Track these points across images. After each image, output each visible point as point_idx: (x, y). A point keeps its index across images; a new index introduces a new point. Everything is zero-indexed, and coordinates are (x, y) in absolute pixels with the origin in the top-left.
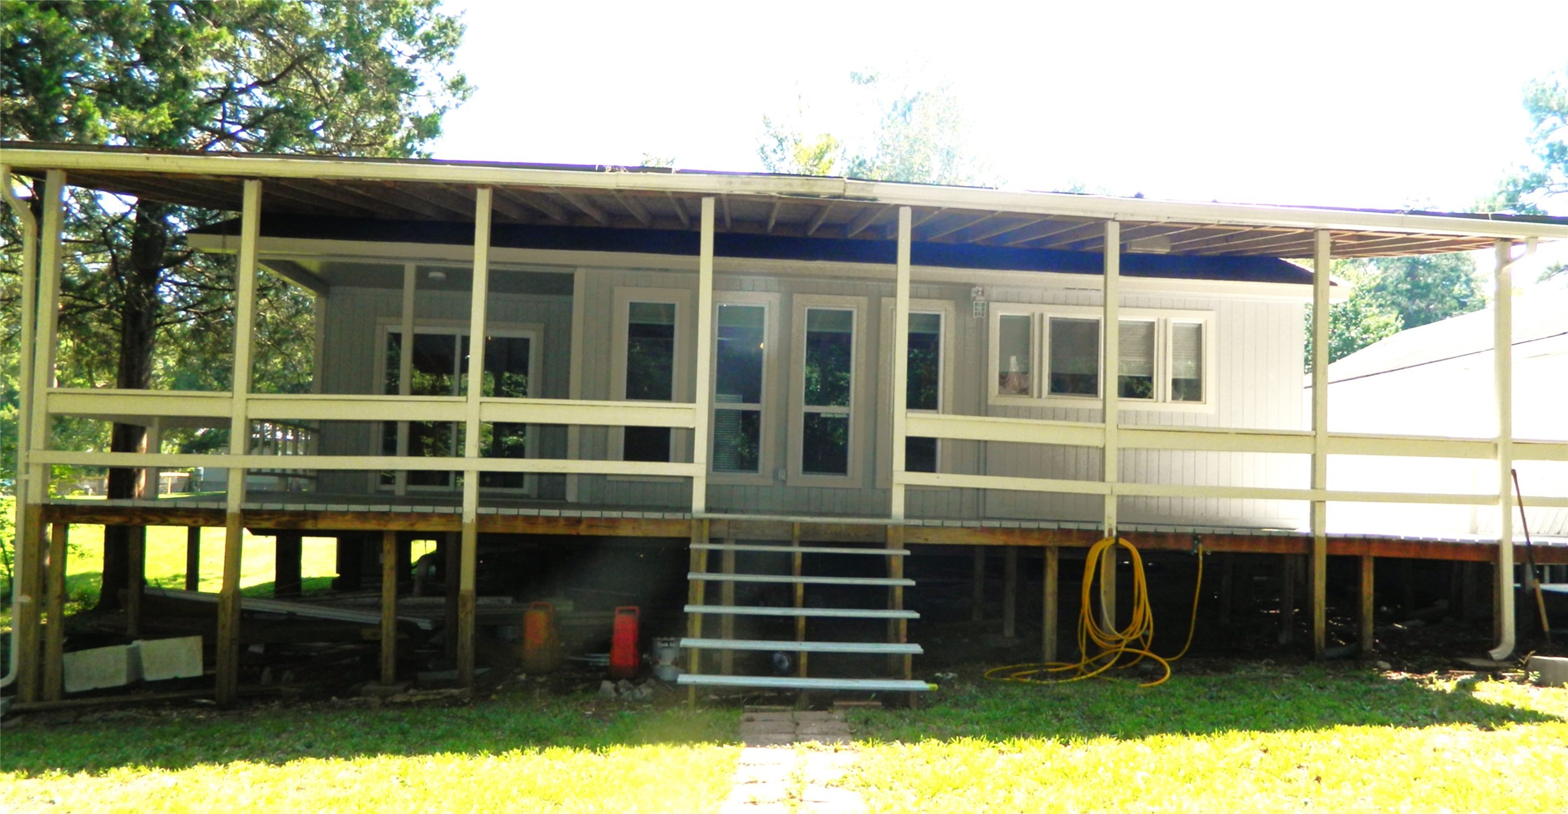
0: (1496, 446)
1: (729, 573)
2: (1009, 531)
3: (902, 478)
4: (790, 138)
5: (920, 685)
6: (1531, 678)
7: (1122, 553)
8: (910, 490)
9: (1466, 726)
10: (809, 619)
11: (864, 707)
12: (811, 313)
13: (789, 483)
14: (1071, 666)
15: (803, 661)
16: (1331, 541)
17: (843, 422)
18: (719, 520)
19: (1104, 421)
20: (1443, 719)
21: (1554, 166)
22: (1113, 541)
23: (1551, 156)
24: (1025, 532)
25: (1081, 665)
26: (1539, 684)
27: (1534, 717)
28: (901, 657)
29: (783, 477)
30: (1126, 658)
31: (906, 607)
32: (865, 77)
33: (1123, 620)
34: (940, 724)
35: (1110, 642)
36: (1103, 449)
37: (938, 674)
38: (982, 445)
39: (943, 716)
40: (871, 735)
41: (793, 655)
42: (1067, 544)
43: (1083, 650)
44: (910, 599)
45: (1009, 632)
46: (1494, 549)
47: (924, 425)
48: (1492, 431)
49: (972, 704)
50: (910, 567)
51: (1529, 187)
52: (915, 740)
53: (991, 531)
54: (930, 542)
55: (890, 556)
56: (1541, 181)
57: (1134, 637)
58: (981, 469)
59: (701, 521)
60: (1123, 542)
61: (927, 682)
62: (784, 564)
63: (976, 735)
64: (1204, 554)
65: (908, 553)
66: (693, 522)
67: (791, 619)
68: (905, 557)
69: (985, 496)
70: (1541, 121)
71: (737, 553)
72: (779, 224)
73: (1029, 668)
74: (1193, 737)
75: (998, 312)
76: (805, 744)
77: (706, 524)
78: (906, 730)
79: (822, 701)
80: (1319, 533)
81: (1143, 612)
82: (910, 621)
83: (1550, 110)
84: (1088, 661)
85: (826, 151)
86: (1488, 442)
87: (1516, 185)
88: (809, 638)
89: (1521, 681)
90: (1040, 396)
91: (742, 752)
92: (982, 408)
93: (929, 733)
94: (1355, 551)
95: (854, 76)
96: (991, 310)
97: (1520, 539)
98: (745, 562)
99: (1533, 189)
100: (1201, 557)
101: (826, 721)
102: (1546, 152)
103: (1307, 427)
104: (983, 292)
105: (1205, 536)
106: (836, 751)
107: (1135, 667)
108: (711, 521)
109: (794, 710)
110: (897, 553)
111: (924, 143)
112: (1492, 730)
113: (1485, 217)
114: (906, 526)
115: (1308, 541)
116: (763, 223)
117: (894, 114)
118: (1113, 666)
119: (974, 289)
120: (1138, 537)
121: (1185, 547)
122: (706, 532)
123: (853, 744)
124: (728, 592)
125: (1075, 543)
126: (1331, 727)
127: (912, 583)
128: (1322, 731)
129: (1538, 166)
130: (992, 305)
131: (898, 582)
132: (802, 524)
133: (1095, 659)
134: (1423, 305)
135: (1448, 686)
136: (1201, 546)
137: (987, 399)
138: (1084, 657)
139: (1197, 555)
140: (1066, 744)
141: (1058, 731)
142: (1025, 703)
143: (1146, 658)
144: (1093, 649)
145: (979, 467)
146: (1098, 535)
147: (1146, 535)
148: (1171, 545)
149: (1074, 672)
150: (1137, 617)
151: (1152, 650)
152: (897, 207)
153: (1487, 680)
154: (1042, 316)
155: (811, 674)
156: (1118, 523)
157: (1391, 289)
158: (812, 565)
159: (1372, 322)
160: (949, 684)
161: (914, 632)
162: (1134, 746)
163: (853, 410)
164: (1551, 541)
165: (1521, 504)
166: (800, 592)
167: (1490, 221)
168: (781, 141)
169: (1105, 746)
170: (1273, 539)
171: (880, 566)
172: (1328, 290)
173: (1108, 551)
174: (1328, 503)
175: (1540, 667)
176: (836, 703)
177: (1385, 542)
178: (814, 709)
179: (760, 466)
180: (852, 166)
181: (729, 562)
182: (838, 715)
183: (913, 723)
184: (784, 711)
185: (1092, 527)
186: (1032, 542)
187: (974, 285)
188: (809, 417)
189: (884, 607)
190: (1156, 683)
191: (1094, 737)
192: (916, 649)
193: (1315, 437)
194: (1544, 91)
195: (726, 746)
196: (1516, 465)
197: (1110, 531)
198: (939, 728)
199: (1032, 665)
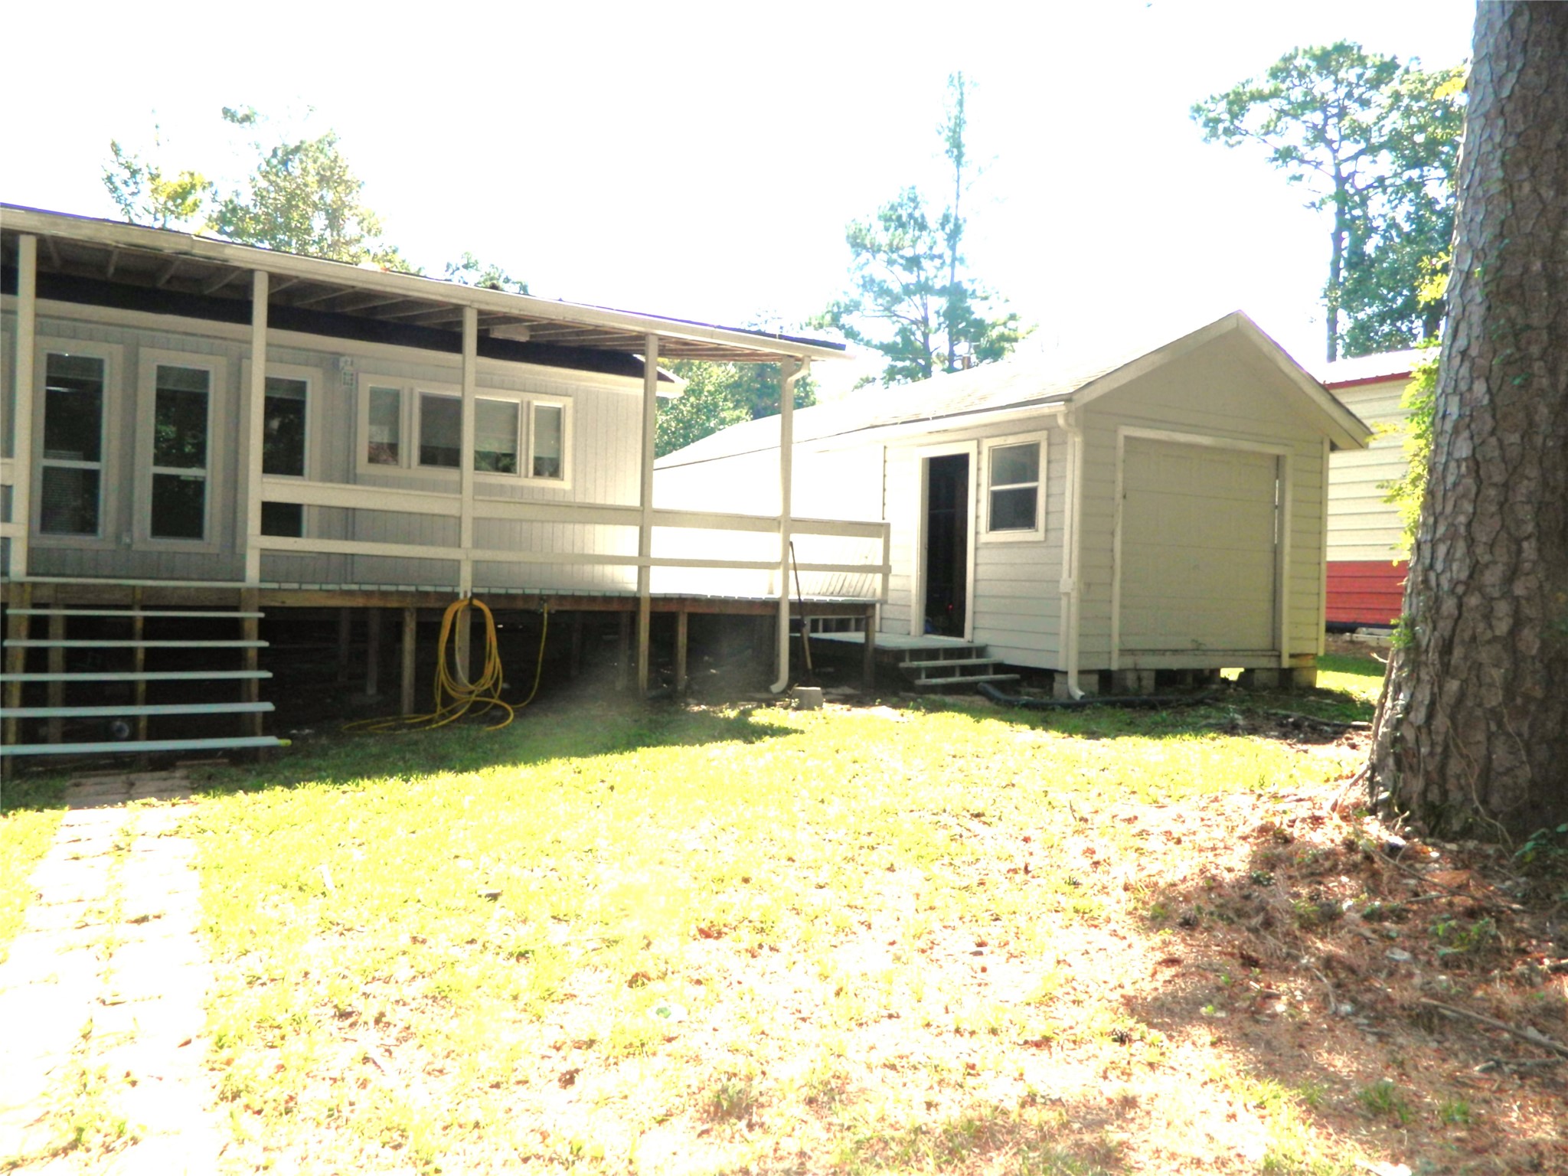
0: (779, 523)
1: (56, 638)
2: (368, 594)
3: (256, 542)
4: (145, 171)
5: (271, 741)
6: (793, 705)
7: (476, 613)
8: (266, 555)
9: (736, 742)
10: (149, 683)
11: (209, 765)
12: (161, 369)
13: (134, 547)
14: (427, 717)
15: (142, 724)
16: (655, 600)
17: (199, 486)
18: (44, 584)
19: (461, 493)
20: (720, 737)
21: (866, 294)
22: (466, 603)
23: (864, 286)
24: (384, 594)
25: (436, 715)
26: (797, 708)
27: (785, 732)
28: (252, 715)
29: (128, 541)
30: (475, 707)
31: (260, 667)
32: (240, 115)
33: (476, 674)
34: (287, 774)
35: (462, 693)
36: (460, 518)
37: (294, 732)
38: (350, 513)
39: (291, 766)
40: (213, 788)
41: (133, 720)
42: (424, 605)
43: (438, 700)
44: (264, 659)
45: (371, 690)
46: (774, 605)
47: (283, 490)
48: (776, 511)
49: (324, 753)
50: (265, 629)
51: (848, 310)
52: (258, 788)
53: (350, 593)
54: (287, 605)
55: (242, 619)
56: (856, 306)
57: (486, 687)
58: (349, 535)
59: (22, 584)
60: (476, 603)
61: (280, 737)
62: (125, 629)
63: (321, 779)
64: (549, 613)
65: (262, 615)
66: (12, 586)
67: (132, 684)
68: (260, 619)
69: (353, 563)
70: (858, 255)
71: (69, 618)
72: (119, 270)
73: (387, 721)
74: (522, 767)
75: (368, 383)
76: (139, 802)
77: (29, 589)
78: (251, 780)
79: (162, 763)
80: (644, 594)
81: (494, 664)
82: (261, 680)
83: (864, 247)
84: (444, 711)
85: (189, 193)
86: (774, 519)
87: (839, 308)
88: (149, 701)
89: (786, 708)
90: (409, 467)
91: (66, 815)
92: (350, 477)
93: (273, 781)
94: (673, 608)
95: (226, 112)
96: (360, 381)
97: (793, 596)
98: (75, 628)
99: (851, 312)
100: (546, 615)
101: (165, 779)
102: (861, 282)
103: (636, 502)
104: (352, 362)
105: (549, 596)
106: (173, 805)
107: (486, 714)
108: (34, 585)
109: (130, 773)
110: (251, 616)
111: (303, 198)
112: (753, 743)
113: (773, 336)
114: (260, 590)
115: (634, 600)
116: (102, 268)
117: (274, 161)
118: (465, 714)
119: (343, 359)
120: (491, 598)
121: (533, 606)
122: (27, 596)
123: (193, 797)
124: (56, 659)
125: (432, 604)
126: (635, 750)
127: (265, 644)
128: (626, 754)
129: (855, 294)
130: (362, 377)
131: (252, 644)
132: (144, 588)
133: (449, 708)
134: (769, 402)
135: (731, 713)
136: (546, 605)
137: (355, 467)
138: (439, 707)
139: (542, 614)
140: (407, 781)
141: (401, 771)
142: (375, 750)
143: (496, 706)
144: (447, 700)
145: (347, 533)
146: (454, 597)
147: (498, 596)
148: (520, 605)
149: (429, 722)
150: (489, 669)
151: (501, 698)
152: (251, 272)
153: (761, 707)
154: (412, 391)
155: (150, 737)
156: (473, 587)
157: (745, 387)
158: (153, 629)
159: (727, 415)
160: (305, 738)
161: (265, 691)
162: (470, 777)
163: (212, 474)
164: (816, 598)
165: (795, 569)
166: (140, 656)
167: (777, 340)
168: (134, 173)
169: (444, 779)
170: (607, 599)
171: (233, 629)
172: (655, 386)
173: (463, 611)
174: (652, 568)
175: (800, 695)
176: (178, 763)
177: (696, 600)
178: (152, 770)
179: (100, 530)
180: (224, 209)
181: (57, 628)
182: (179, 773)
183: (260, 774)
184: (119, 774)
185: (448, 589)
186: (393, 604)
187: (342, 355)
188: (158, 479)
189: (238, 668)
190: (501, 726)
191: (433, 773)
192: (268, 707)
193: (643, 511)
194: (860, 230)
195: (47, 811)
196: (793, 537)
197: (466, 593)
198: (286, 778)
199: (390, 718)
